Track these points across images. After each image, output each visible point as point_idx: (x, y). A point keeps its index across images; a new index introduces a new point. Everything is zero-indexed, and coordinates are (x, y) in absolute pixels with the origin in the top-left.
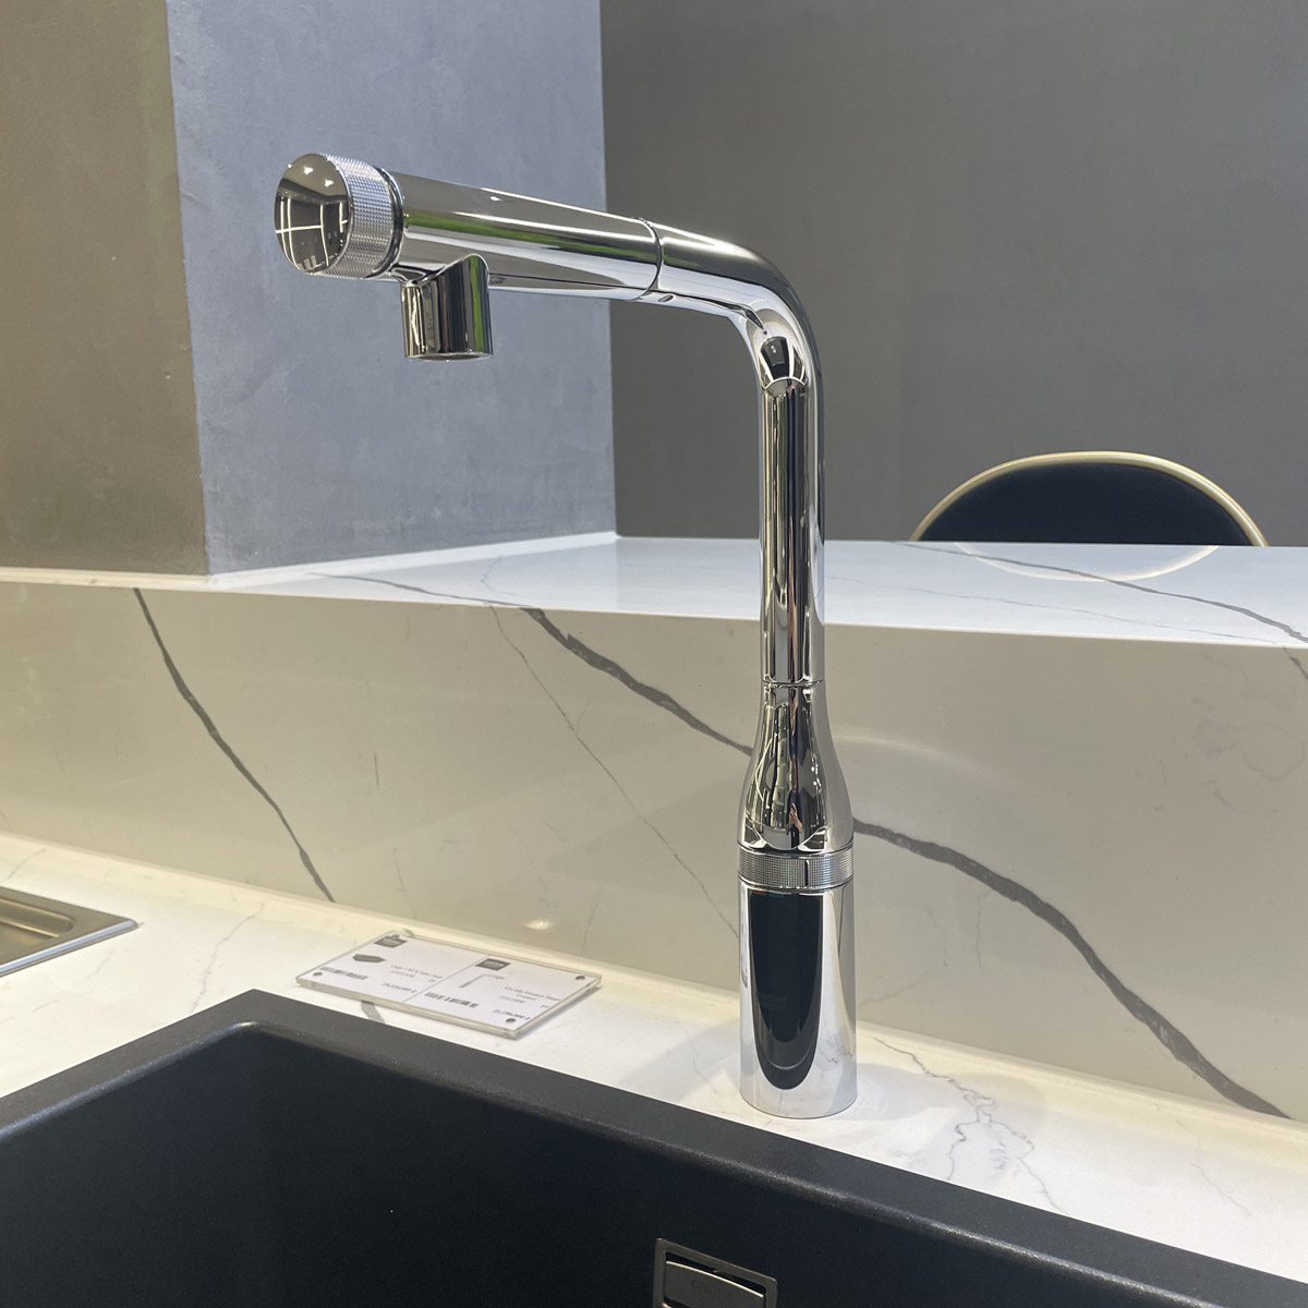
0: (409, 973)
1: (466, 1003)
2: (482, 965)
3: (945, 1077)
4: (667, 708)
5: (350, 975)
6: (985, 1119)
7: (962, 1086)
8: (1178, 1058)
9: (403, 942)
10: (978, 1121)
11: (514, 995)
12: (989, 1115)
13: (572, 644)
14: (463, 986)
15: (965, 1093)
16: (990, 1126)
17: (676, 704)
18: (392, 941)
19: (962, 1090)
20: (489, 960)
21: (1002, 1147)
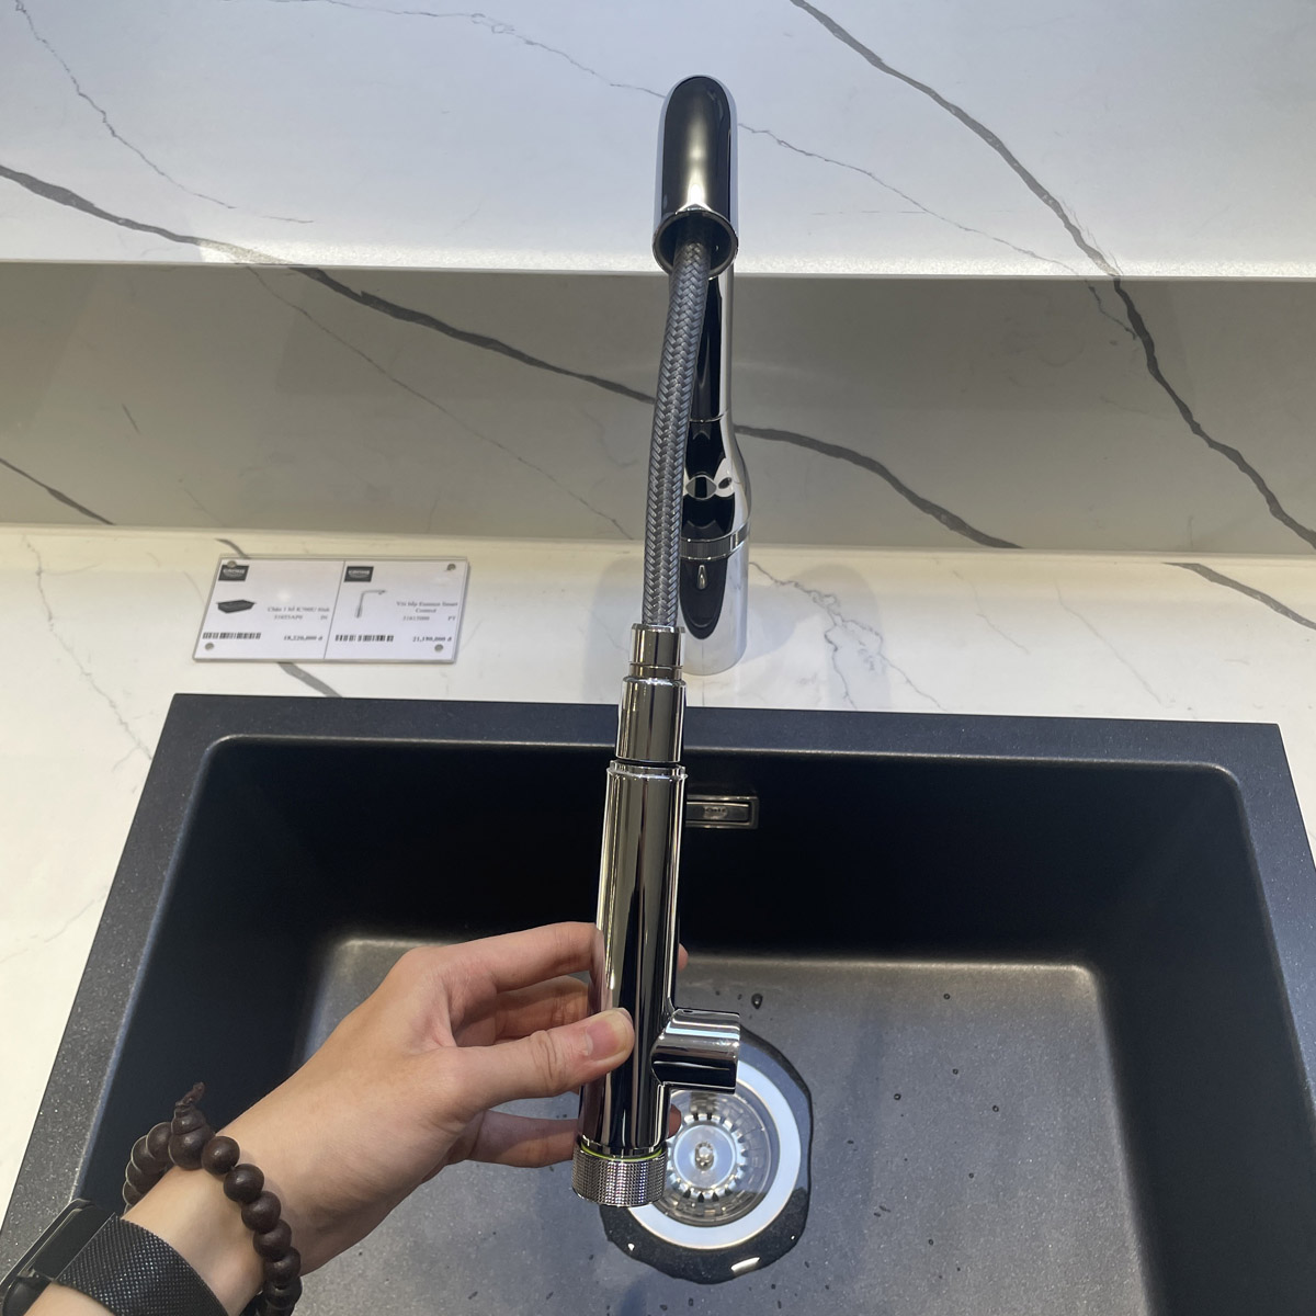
0: (295, 613)
1: (381, 638)
2: (348, 578)
3: (790, 582)
4: (495, 349)
5: (239, 636)
6: (838, 619)
7: (809, 588)
8: (951, 529)
9: (246, 568)
10: (835, 624)
11: (411, 611)
12: (839, 614)
13: (367, 299)
14: (359, 615)
15: (813, 594)
16: (846, 627)
17: (503, 345)
18: (233, 572)
19: (809, 592)
20: (349, 568)
21: (862, 647)
